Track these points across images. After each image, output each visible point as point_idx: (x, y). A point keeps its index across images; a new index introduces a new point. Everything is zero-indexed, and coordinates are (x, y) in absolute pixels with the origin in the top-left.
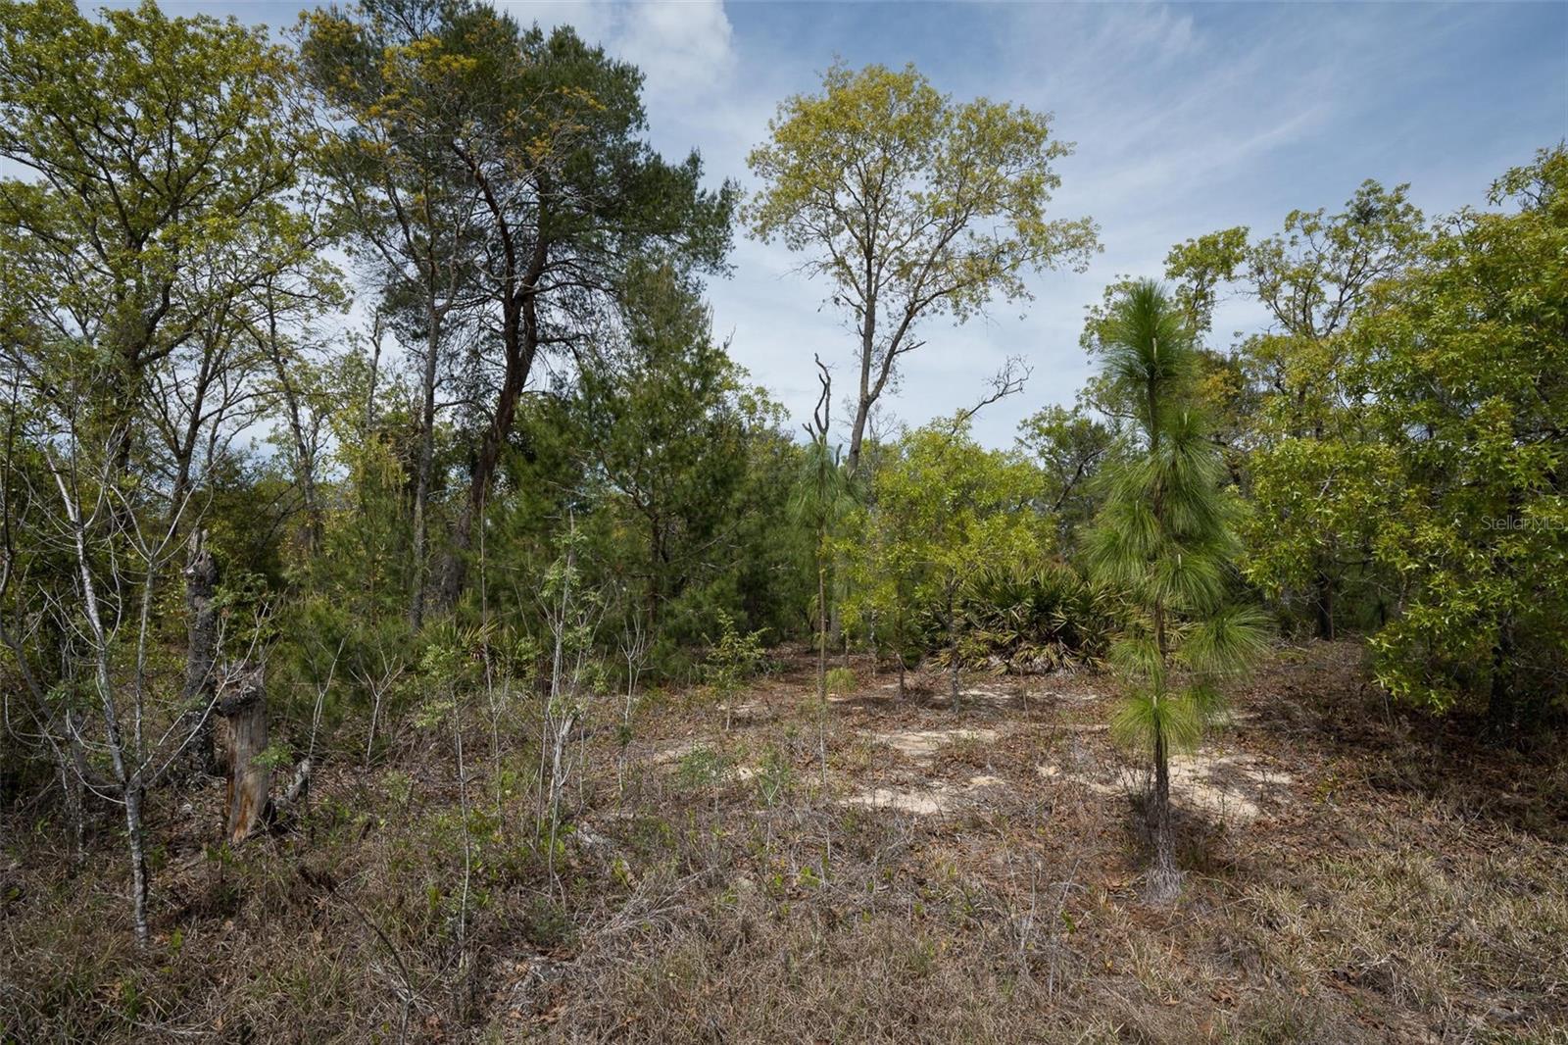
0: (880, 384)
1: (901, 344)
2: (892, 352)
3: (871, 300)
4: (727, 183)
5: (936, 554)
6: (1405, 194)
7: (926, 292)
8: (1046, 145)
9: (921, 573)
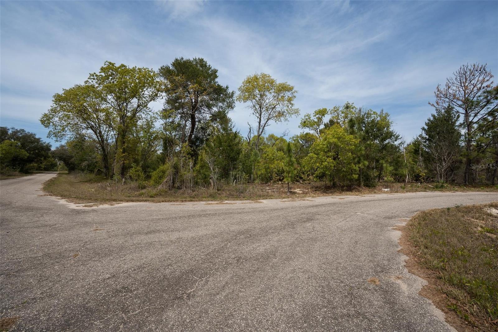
0: (262, 132)
1: (266, 125)
2: (264, 127)
3: (260, 115)
4: (233, 91)
5: (270, 165)
6: (353, 105)
7: (271, 116)
8: (293, 91)
9: (269, 168)
